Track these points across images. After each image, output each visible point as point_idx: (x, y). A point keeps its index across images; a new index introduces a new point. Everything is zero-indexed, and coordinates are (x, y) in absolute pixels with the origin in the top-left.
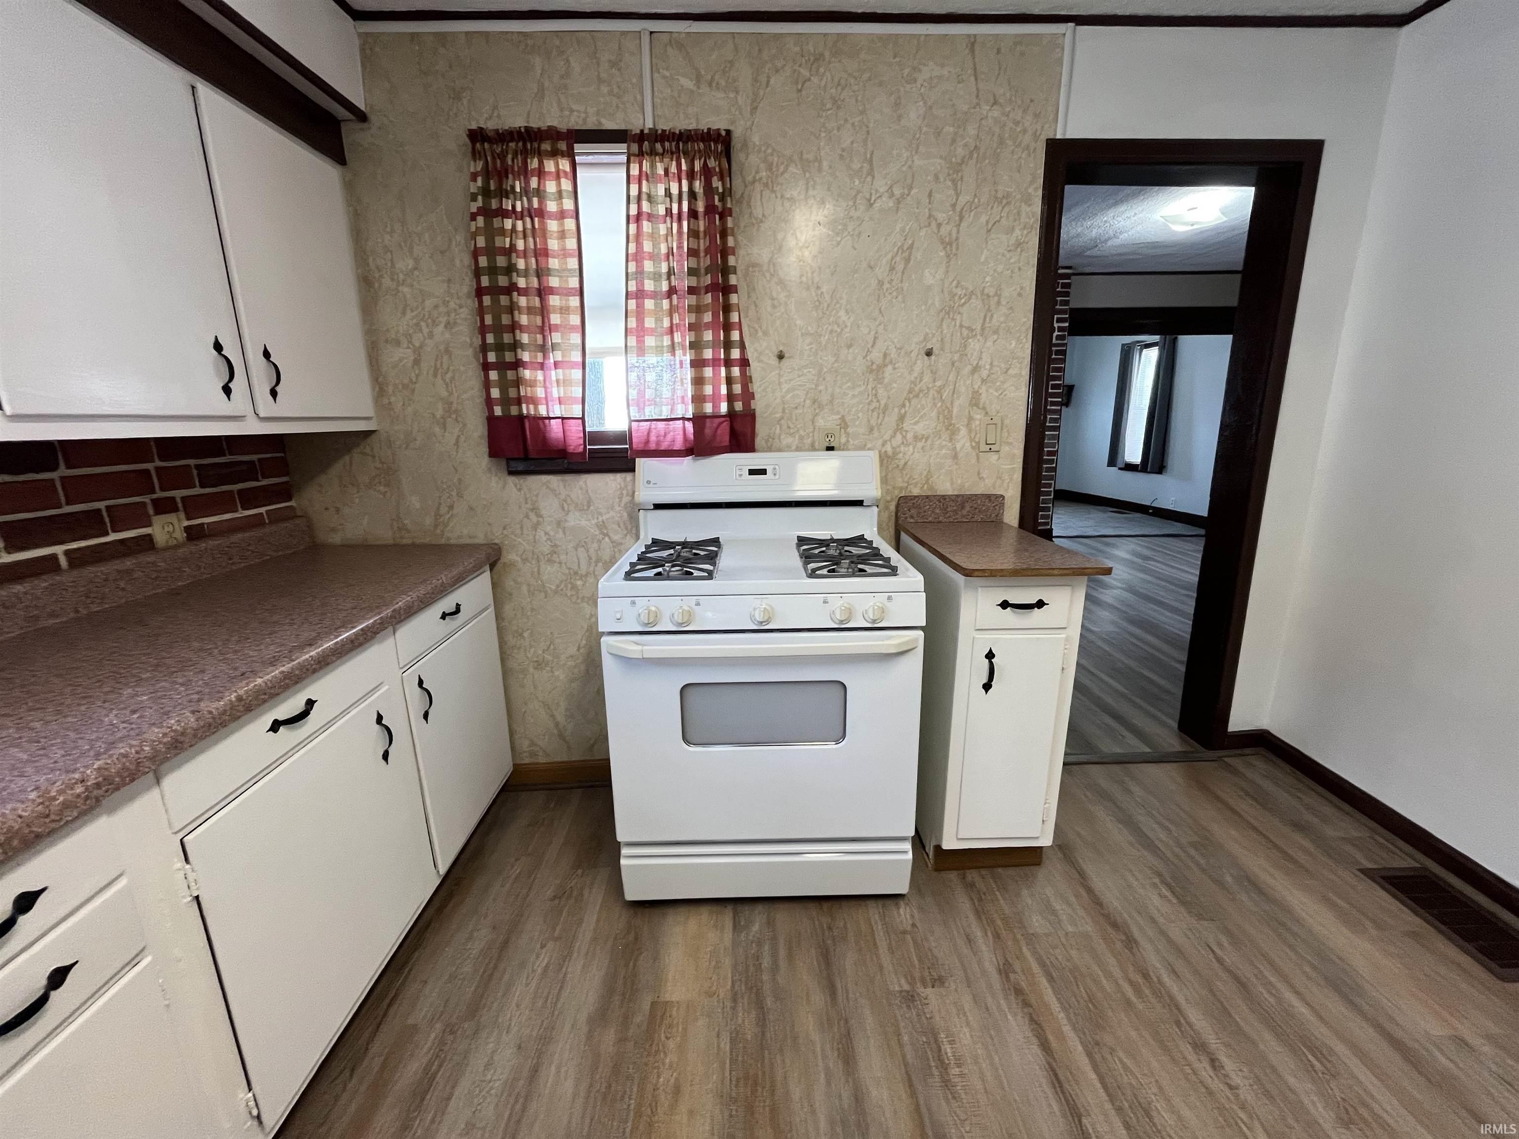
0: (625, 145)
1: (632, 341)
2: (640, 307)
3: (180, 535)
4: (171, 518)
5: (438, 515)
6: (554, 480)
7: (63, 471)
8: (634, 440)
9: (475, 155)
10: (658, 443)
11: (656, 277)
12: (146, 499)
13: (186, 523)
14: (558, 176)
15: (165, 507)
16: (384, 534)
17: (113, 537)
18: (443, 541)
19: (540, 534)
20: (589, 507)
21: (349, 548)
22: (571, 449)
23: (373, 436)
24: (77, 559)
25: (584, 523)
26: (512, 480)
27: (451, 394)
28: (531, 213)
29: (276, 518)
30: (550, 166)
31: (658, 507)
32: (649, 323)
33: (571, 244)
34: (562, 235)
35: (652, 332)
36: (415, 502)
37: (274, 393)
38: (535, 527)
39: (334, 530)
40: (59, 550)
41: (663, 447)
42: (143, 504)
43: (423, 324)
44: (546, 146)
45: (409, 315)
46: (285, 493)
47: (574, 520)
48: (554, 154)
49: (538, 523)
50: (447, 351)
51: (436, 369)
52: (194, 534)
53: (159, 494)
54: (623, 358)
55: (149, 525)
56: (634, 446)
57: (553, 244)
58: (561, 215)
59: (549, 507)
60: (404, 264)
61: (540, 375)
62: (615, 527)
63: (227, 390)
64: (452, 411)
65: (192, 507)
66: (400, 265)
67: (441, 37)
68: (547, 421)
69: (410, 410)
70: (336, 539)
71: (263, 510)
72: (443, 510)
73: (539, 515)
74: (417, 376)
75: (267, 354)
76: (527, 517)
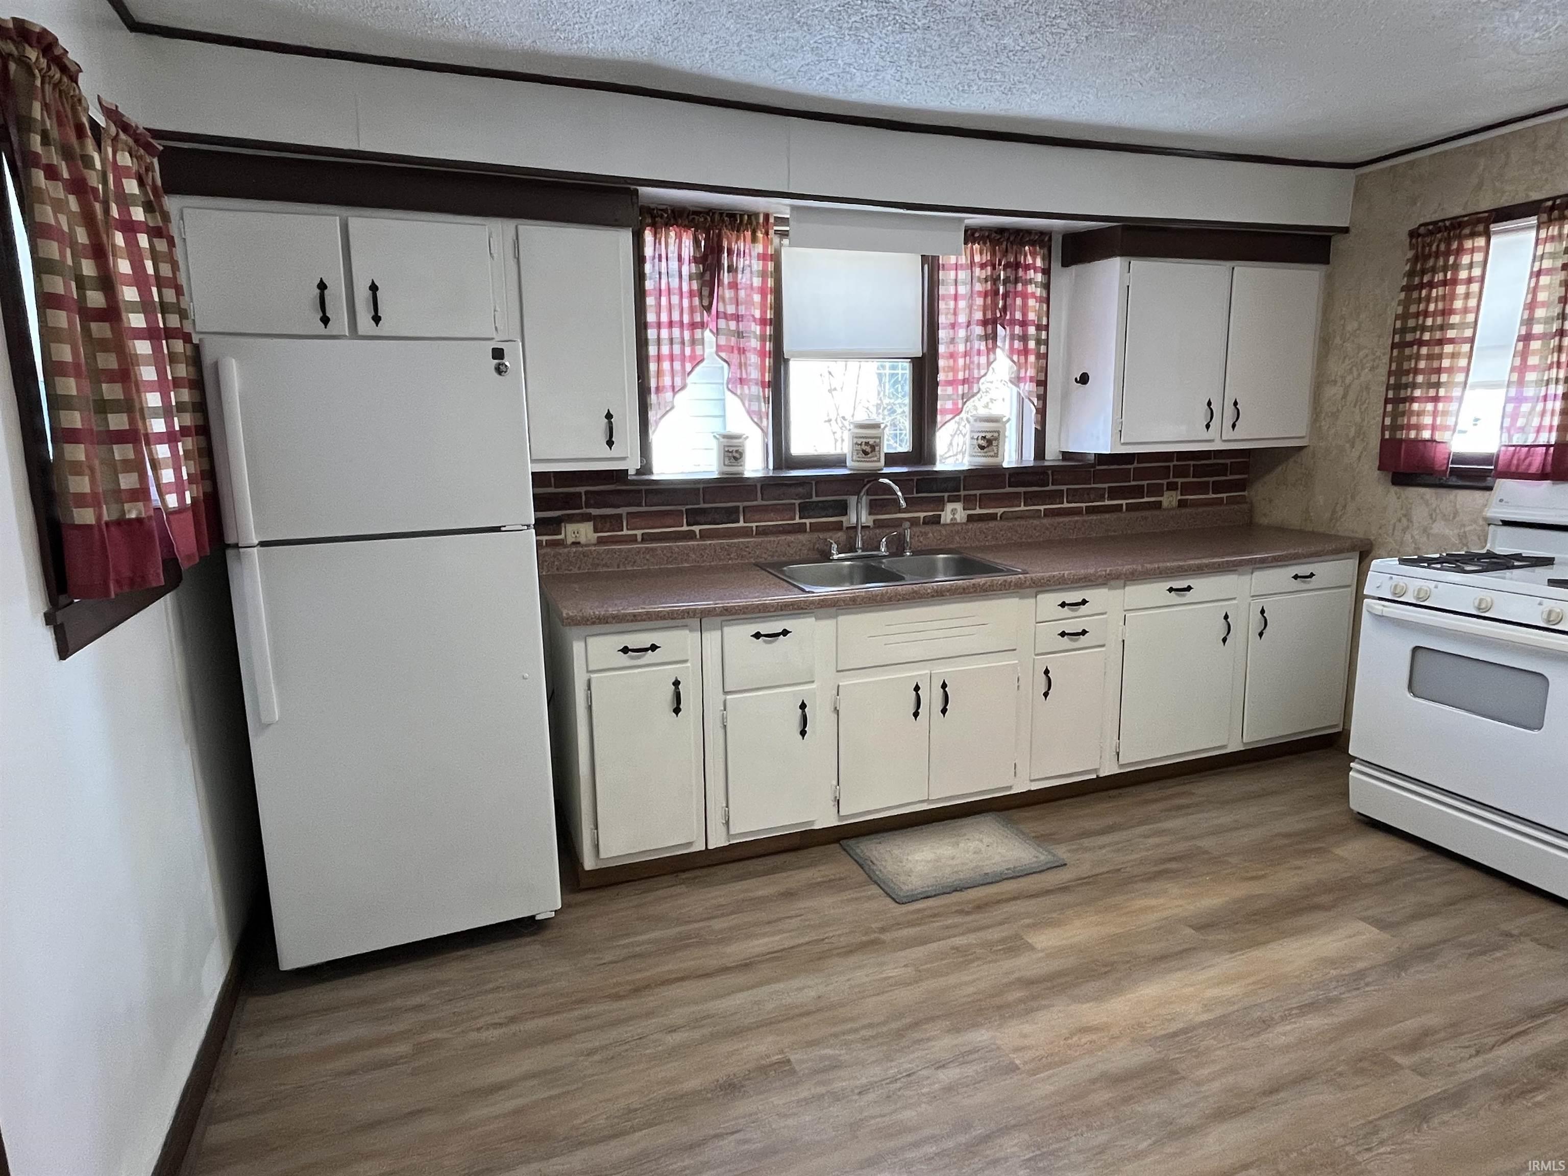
0: (1536, 217)
1: (1515, 377)
2: (1526, 346)
3: (1175, 503)
4: (1173, 493)
5: (1334, 512)
6: (1427, 492)
7: (1136, 465)
8: (1500, 462)
9: (1412, 246)
10: (1518, 466)
11: (1548, 321)
12: (1165, 482)
13: (1179, 497)
14: (1473, 251)
15: (1172, 487)
16: (1295, 521)
17: (1146, 500)
18: (1333, 533)
19: (1408, 537)
20: (1454, 518)
21: (1269, 527)
22: (1437, 467)
23: (1305, 451)
24: (1130, 507)
25: (1447, 531)
26: (1394, 489)
27: (1363, 420)
28: (1444, 283)
29: (1231, 501)
30: (1468, 244)
31: (1506, 523)
32: (1533, 360)
33: (1472, 303)
34: (1467, 296)
35: (1534, 368)
36: (1320, 499)
37: (1234, 426)
38: (1404, 530)
39: (1265, 515)
40: (1124, 502)
41: (1522, 468)
42: (1163, 484)
43: (1354, 368)
44: (1467, 231)
45: (1347, 361)
46: (1241, 486)
47: (1439, 527)
48: (1473, 235)
49: (1408, 527)
50: (1367, 388)
51: (1356, 402)
52: (1182, 504)
53: (1172, 480)
54: (1505, 390)
55: (1162, 496)
56: (1499, 468)
57: (1458, 304)
58: (1470, 281)
59: (1420, 514)
60: (1351, 326)
61: (1430, 407)
62: (1475, 538)
63: (1208, 426)
64: (1361, 432)
65: (1186, 489)
66: (1349, 328)
67: (1412, 164)
68: (1429, 443)
69: (1333, 431)
70: (1264, 521)
71: (1224, 495)
72: (1339, 508)
73: (1410, 520)
74: (1342, 407)
75: (1236, 404)
76: (1400, 521)
